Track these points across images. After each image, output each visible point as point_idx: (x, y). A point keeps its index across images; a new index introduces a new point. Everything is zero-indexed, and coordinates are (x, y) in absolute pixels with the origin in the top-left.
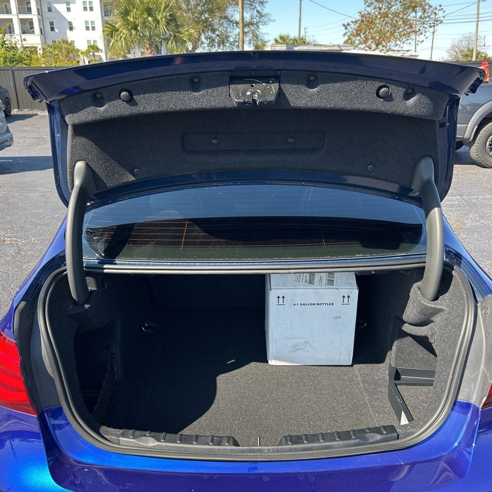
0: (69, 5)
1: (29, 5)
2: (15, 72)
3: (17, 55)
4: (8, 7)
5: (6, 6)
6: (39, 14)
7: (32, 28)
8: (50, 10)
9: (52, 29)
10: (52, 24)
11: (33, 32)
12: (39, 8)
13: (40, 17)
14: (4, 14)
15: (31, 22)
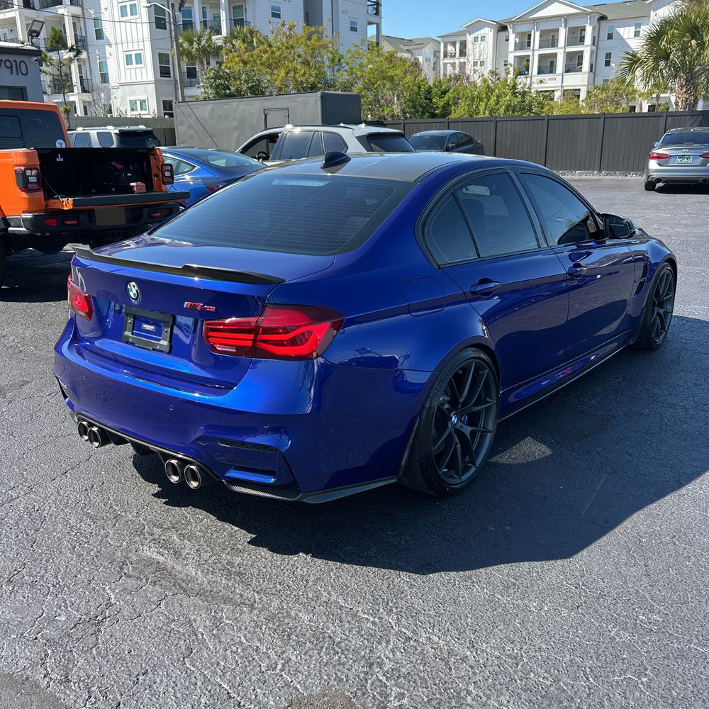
0: (640, 28)
1: (583, 32)
2: (500, 124)
3: (527, 102)
4: (556, 38)
5: (553, 36)
6: (594, 44)
7: (580, 64)
8: (610, 37)
9: (608, 63)
10: (608, 55)
11: (580, 70)
12: (596, 36)
13: (594, 48)
14: (548, 47)
15: (580, 56)
